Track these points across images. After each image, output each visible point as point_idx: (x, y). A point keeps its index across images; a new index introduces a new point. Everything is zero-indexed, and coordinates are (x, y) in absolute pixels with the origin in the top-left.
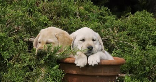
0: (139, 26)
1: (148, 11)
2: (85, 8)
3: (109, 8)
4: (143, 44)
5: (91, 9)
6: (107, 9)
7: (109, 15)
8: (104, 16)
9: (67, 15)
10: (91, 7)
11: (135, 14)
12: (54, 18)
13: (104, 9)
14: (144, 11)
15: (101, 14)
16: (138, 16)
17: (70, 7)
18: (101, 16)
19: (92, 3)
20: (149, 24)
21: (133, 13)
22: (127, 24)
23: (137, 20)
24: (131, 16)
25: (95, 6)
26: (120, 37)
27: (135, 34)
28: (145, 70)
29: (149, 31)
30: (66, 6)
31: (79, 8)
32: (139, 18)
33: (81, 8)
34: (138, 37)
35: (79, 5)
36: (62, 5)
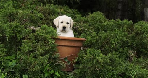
0: (95, 20)
1: (100, 12)
2: (64, 10)
3: (78, 10)
4: (98, 31)
5: (68, 10)
6: (77, 10)
7: (78, 14)
8: (75, 15)
9: (54, 14)
10: (67, 9)
11: (93, 13)
12: (46, 16)
13: (75, 11)
14: (98, 11)
15: (74, 13)
16: (95, 14)
17: (56, 9)
18: (74, 15)
19: (68, 7)
20: (101, 19)
21: (92, 13)
22: (88, 19)
23: (94, 17)
24: (91, 14)
25: (70, 9)
26: (84, 26)
27: (93, 25)
28: (99, 45)
29: (101, 23)
30: (53, 9)
31: (60, 10)
32: (95, 16)
33: (62, 10)
34: (95, 26)
35: (61, 8)
36: (51, 8)
